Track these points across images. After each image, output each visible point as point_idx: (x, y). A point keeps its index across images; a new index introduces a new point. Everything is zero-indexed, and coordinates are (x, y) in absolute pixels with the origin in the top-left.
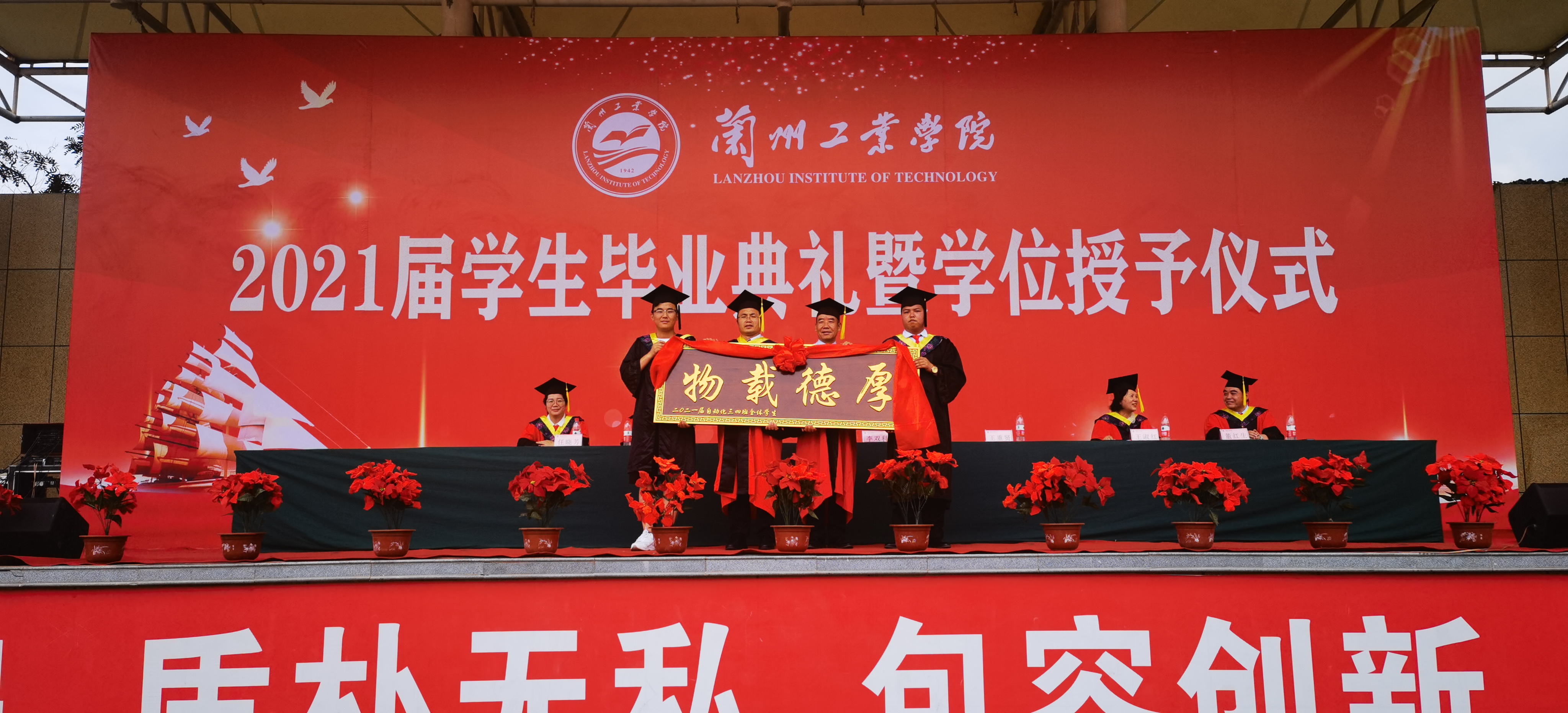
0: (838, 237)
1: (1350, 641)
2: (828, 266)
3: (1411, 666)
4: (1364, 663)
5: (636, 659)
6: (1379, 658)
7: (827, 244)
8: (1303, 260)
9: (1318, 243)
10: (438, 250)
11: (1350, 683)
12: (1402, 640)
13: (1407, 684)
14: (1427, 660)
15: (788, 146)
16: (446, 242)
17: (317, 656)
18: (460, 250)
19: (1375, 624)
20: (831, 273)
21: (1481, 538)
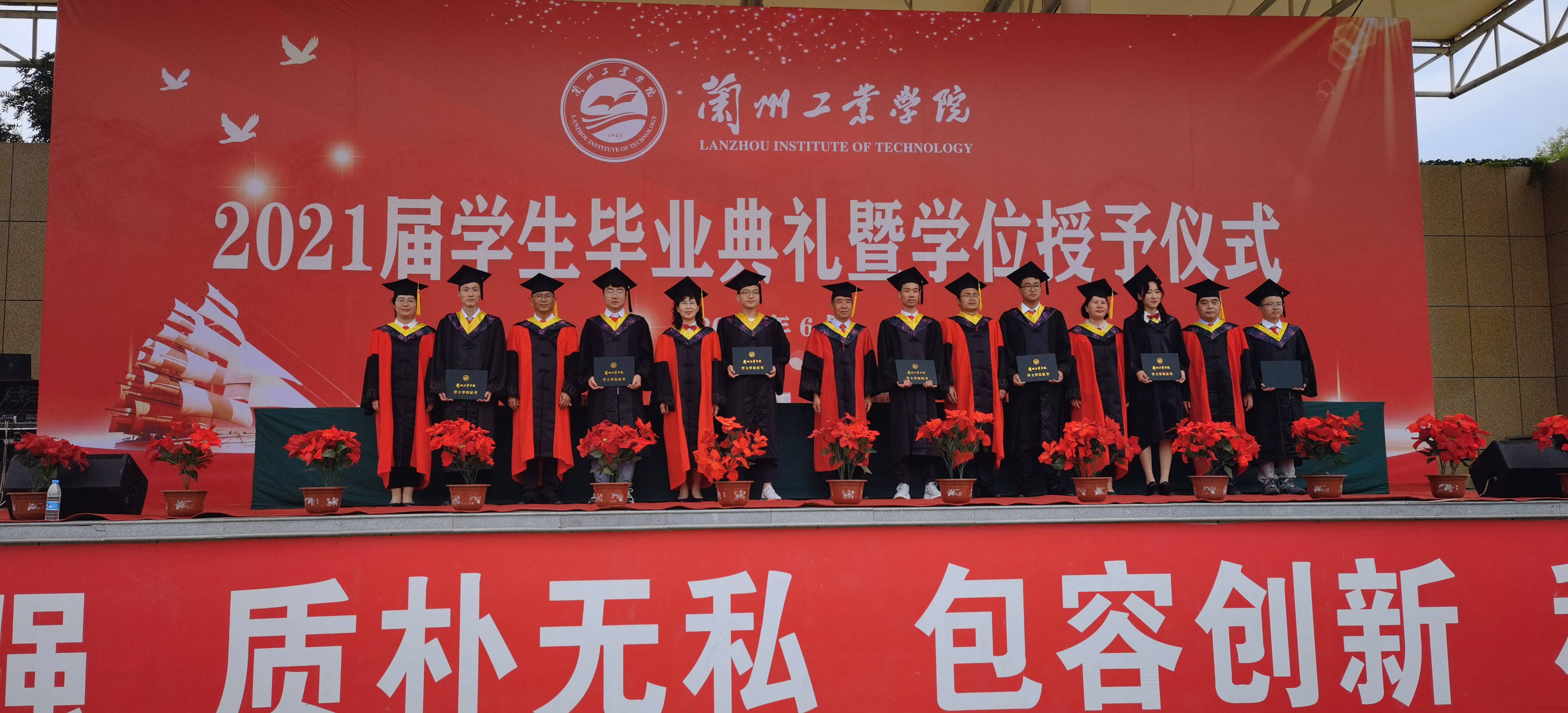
0: (821, 204)
1: (1345, 581)
2: (811, 232)
3: (1396, 603)
4: (1355, 600)
5: (706, 606)
6: (1369, 596)
7: (811, 210)
8: (1251, 233)
9: (1265, 218)
10: (427, 212)
11: (1344, 618)
12: (1388, 580)
13: (1392, 618)
14: (1410, 597)
15: (772, 114)
16: (435, 204)
17: (401, 603)
18: (449, 213)
19: (1366, 565)
20: (814, 240)
21: (1457, 489)
